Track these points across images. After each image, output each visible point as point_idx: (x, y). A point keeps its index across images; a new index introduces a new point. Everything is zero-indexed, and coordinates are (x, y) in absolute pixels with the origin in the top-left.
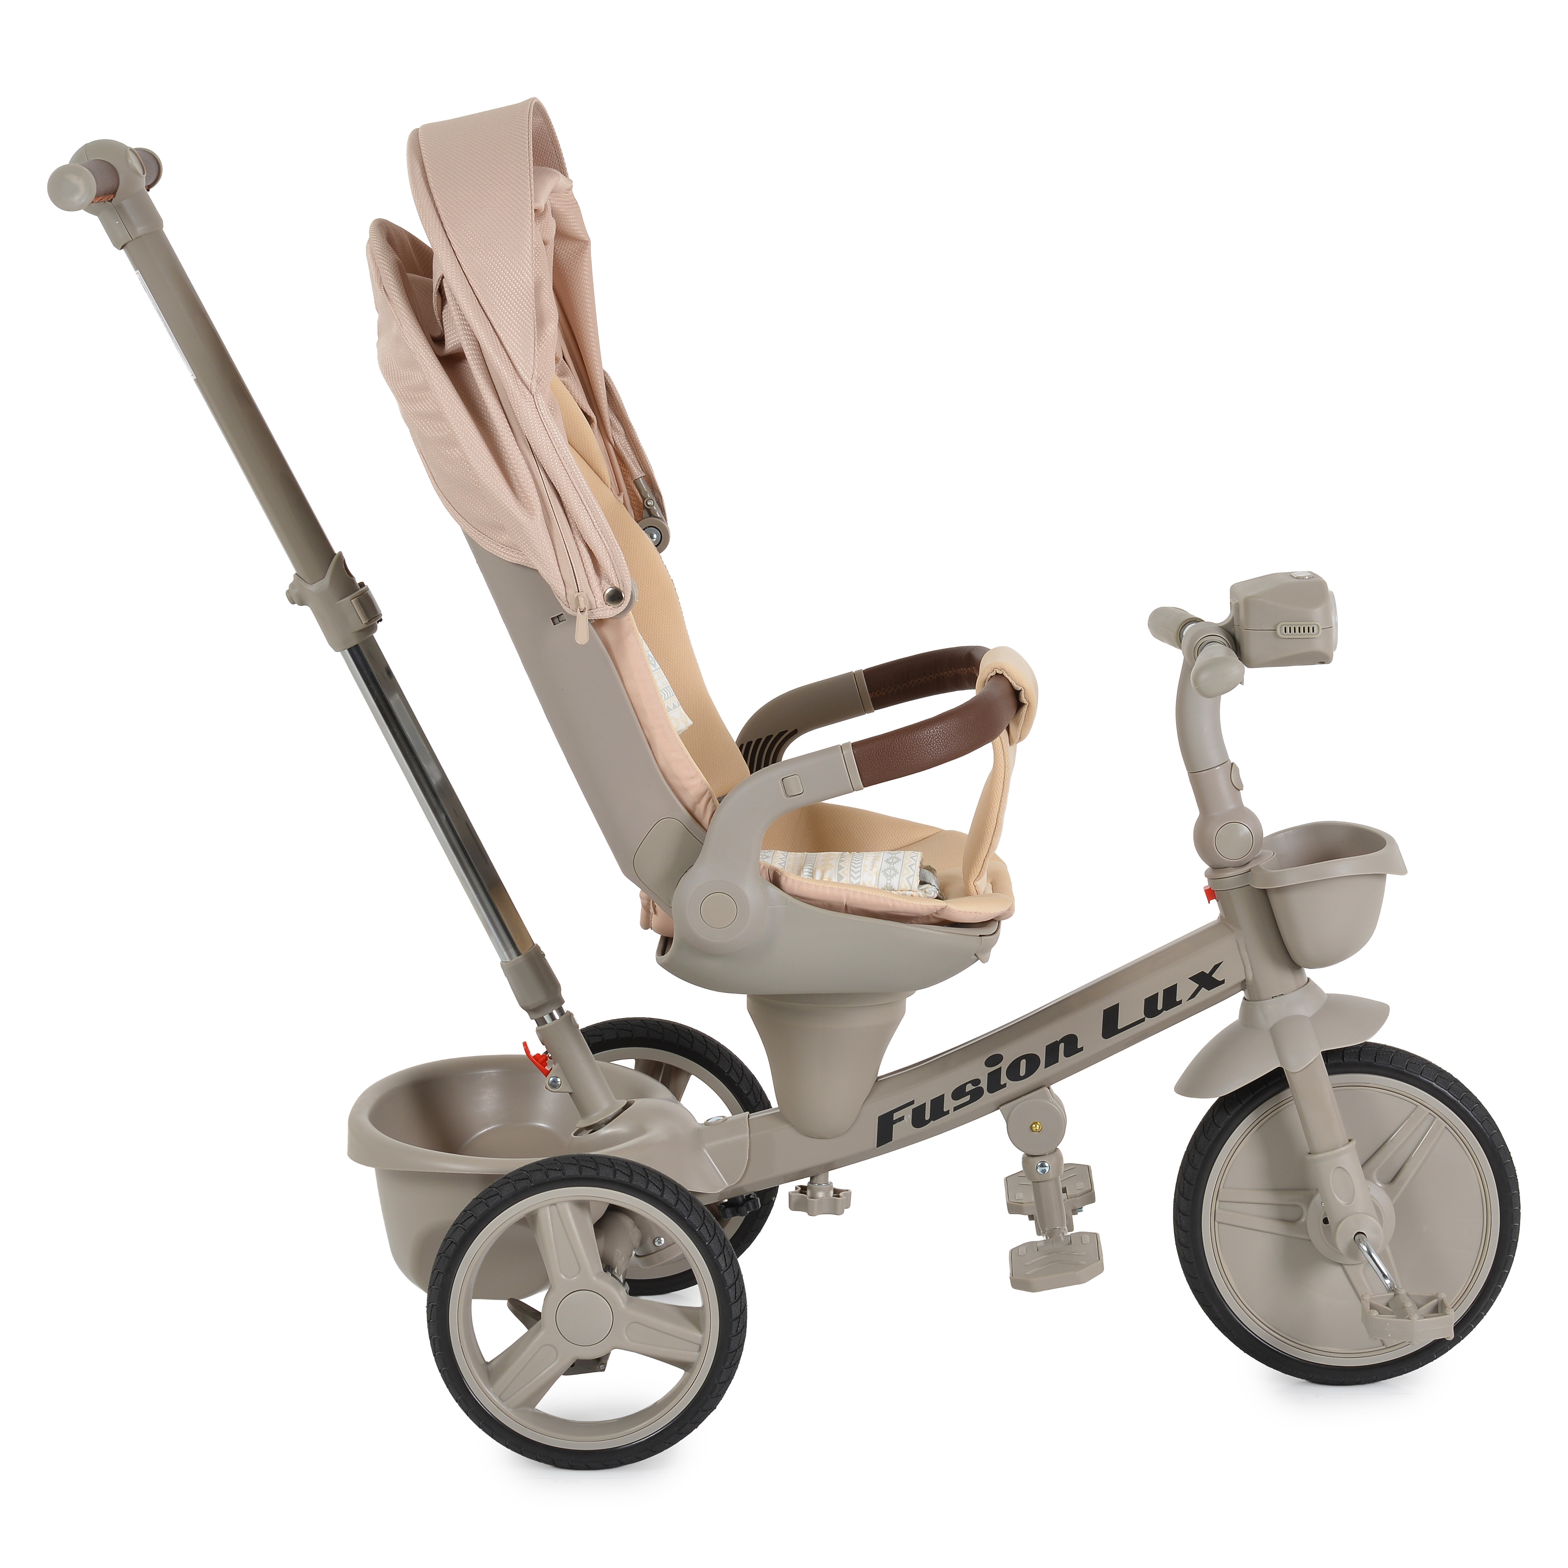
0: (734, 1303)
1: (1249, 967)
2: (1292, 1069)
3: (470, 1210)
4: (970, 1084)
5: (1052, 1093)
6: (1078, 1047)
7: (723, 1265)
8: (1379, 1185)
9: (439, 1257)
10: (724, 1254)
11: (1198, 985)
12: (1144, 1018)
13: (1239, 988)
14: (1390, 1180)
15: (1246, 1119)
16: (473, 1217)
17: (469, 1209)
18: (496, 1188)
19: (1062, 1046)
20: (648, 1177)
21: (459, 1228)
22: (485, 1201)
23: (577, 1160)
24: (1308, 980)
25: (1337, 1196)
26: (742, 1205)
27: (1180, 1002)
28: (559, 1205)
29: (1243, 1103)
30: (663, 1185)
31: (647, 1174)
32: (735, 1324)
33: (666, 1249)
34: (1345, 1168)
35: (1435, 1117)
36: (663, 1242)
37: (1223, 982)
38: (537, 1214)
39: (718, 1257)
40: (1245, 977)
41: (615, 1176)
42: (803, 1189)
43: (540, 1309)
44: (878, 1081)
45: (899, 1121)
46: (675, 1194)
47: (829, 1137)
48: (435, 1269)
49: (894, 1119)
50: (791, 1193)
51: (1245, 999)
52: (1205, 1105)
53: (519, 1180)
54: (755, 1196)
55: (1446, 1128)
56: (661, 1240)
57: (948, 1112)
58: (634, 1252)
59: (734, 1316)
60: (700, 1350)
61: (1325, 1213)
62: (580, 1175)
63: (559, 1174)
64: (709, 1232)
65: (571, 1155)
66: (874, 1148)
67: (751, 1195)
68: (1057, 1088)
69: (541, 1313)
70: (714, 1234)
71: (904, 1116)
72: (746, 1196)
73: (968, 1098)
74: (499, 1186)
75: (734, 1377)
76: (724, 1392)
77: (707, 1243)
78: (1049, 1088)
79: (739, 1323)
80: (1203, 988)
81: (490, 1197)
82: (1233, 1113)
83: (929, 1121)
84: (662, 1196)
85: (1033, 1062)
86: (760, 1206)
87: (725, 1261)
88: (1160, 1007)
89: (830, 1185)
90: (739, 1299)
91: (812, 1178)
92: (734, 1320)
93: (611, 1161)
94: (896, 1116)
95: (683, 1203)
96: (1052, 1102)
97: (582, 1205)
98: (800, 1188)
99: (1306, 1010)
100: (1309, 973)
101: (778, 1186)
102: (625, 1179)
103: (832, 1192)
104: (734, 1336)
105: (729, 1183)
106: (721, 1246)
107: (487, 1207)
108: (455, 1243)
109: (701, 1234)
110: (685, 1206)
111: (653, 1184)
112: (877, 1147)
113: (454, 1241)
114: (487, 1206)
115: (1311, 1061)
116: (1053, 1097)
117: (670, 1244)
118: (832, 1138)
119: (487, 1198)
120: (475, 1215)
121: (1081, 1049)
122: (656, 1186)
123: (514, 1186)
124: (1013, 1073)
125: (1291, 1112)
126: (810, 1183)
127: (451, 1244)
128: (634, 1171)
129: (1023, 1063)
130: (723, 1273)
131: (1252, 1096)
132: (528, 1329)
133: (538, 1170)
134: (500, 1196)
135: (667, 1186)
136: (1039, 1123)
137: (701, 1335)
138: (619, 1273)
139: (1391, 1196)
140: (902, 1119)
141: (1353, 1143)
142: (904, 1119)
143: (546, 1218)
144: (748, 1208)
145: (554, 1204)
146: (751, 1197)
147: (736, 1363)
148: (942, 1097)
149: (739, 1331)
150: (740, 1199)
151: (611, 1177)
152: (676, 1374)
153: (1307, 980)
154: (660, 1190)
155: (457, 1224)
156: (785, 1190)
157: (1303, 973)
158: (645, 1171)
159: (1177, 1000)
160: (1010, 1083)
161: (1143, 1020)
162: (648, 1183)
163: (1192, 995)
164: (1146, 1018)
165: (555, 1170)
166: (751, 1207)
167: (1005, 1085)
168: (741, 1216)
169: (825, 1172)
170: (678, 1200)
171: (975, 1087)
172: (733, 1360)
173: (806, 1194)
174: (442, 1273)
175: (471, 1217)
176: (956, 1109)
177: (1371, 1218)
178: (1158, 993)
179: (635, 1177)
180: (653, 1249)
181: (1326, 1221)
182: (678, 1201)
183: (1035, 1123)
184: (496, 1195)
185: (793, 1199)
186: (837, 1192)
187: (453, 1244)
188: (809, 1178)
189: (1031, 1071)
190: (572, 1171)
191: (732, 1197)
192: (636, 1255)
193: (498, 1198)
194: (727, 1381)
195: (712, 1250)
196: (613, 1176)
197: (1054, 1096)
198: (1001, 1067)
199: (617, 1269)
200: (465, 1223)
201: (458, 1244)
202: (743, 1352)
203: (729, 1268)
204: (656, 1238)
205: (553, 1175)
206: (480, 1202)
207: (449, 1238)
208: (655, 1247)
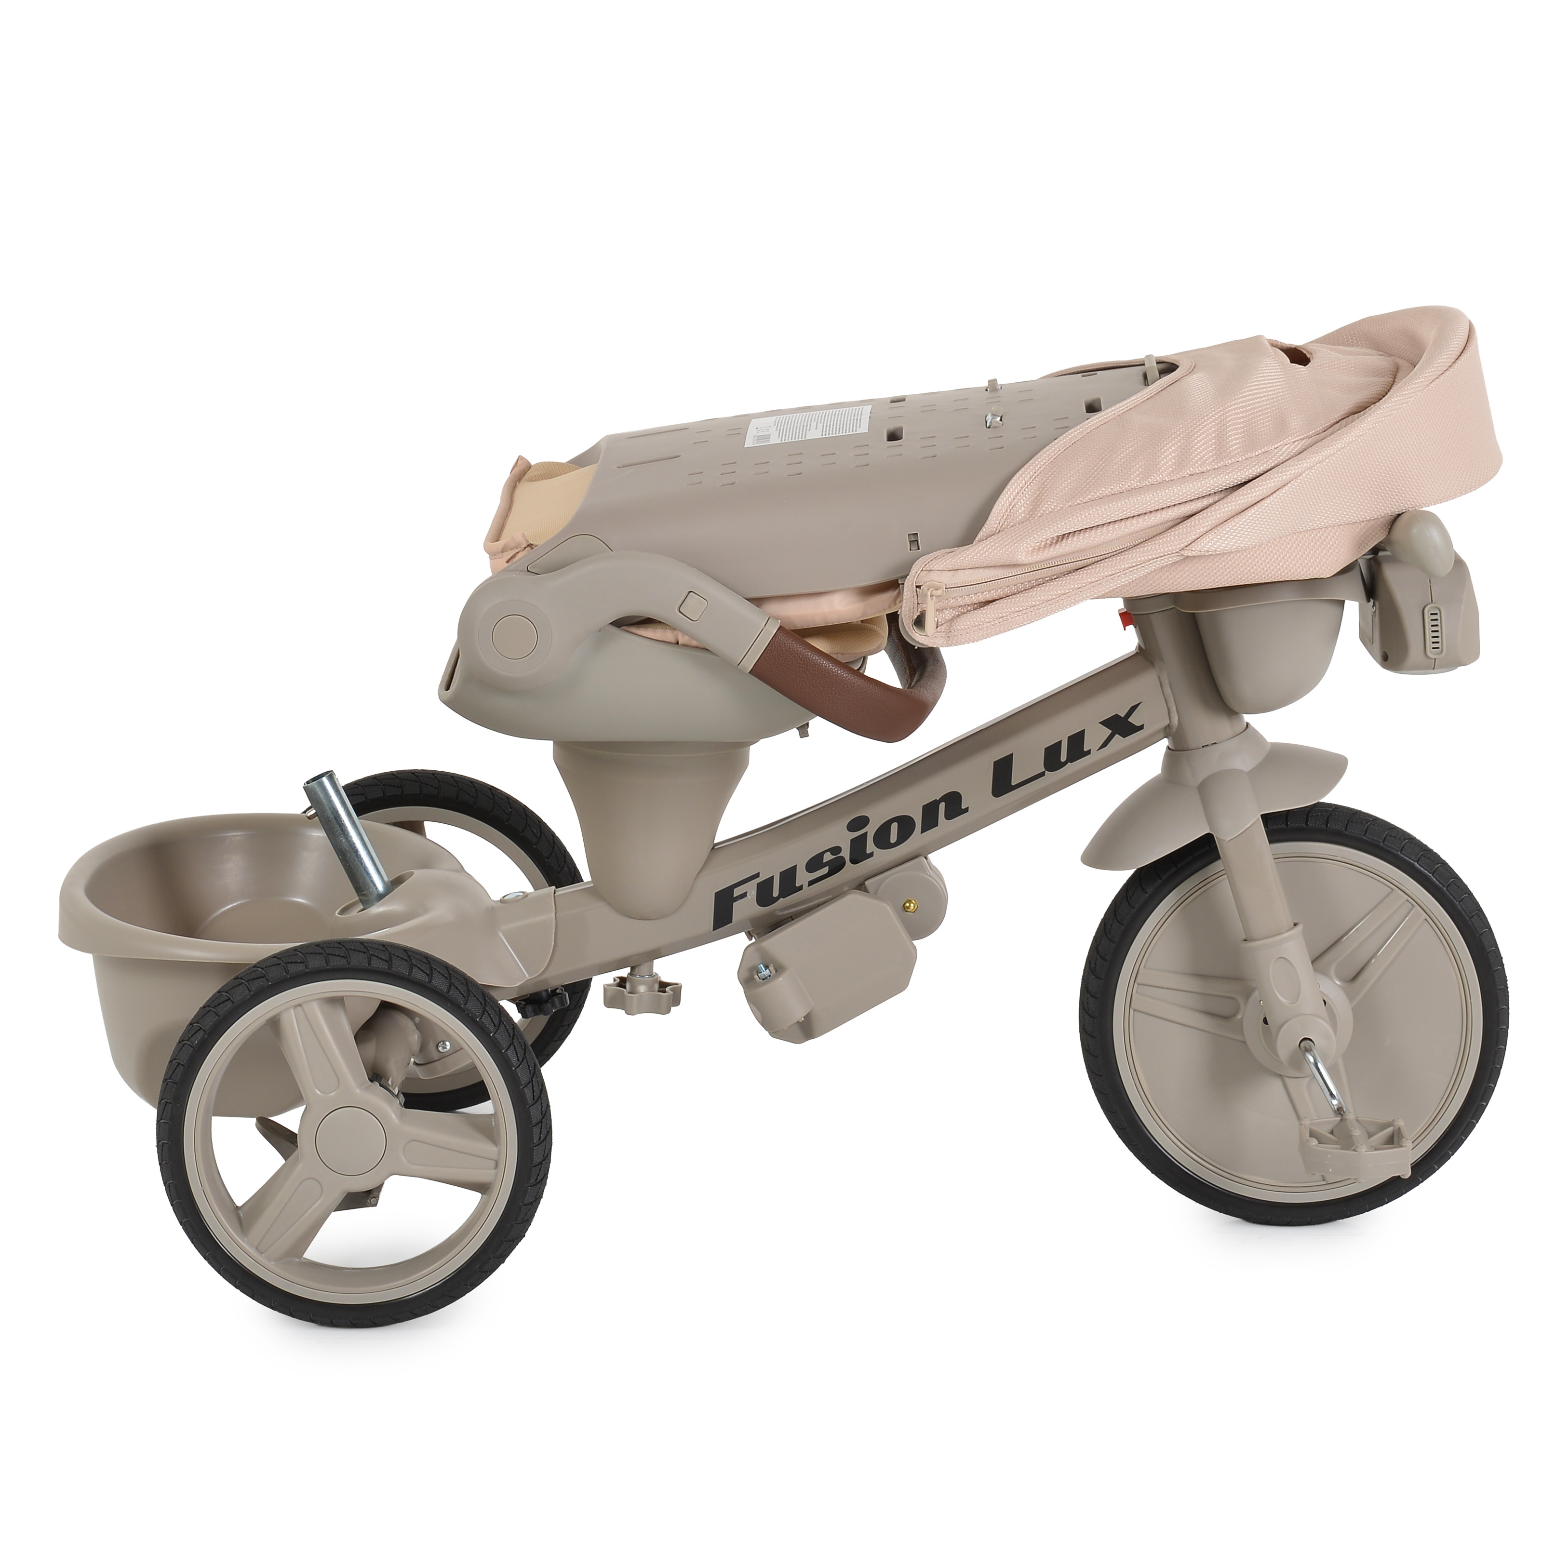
0: (533, 1105)
1: (1173, 709)
2: (1225, 837)
3: (197, 1023)
4: (829, 853)
5: (929, 864)
6: (963, 808)
7: (514, 1060)
8: (1338, 983)
9: (165, 1083)
10: (514, 1046)
11: (1111, 731)
12: (1044, 772)
13: (1162, 735)
14: (1352, 978)
15: (1169, 895)
16: (201, 1030)
17: (195, 1021)
18: (226, 992)
19: (942, 806)
20: (411, 960)
21: (186, 1045)
22: (214, 1010)
23: (322, 948)
24: (1247, 725)
25: (1279, 993)
26: (546, 1001)
27: (1089, 752)
28: (305, 1006)
29: (1163, 879)
30: (431, 968)
31: (409, 956)
32: (536, 1131)
33: (452, 1055)
34: (1289, 959)
35: (1413, 905)
36: (448, 1047)
37: (1141, 727)
38: (279, 1020)
39: (507, 1050)
40: (1168, 721)
41: (369, 963)
42: (622, 982)
43: (295, 1130)
44: (715, 848)
45: (741, 899)
46: (446, 978)
47: (654, 917)
48: (162, 1099)
49: (734, 896)
50: (606, 986)
51: (1168, 748)
52: (1118, 879)
53: (253, 979)
54: (562, 991)
55: (1426, 920)
56: (446, 1045)
57: (801, 888)
58: (412, 1060)
59: (534, 1121)
60: (496, 1167)
61: (1265, 1014)
62: (327, 965)
63: (301, 968)
64: (492, 1021)
65: (314, 943)
66: (710, 932)
67: (557, 989)
68: (938, 858)
69: (296, 1135)
70: (500, 1022)
71: (746, 893)
72: (551, 991)
73: (825, 870)
74: (229, 990)
75: (543, 1196)
76: (533, 1216)
77: (491, 1035)
78: (926, 858)
79: (541, 1129)
80: (1117, 735)
81: (219, 1004)
82: (1150, 890)
83: (778, 898)
84: (430, 982)
85: (906, 825)
86: (568, 1004)
87: (517, 1055)
88: (1063, 758)
89: (655, 977)
90: (538, 1099)
91: (633, 969)
92: (534, 1126)
93: (364, 946)
94: (737, 892)
95: (457, 988)
96: (930, 876)
97: (336, 1001)
98: (619, 980)
99: (1244, 762)
100: (1247, 718)
101: (591, 979)
102: (383, 966)
103: (657, 986)
104: (537, 1145)
105: (530, 976)
106: (510, 1037)
107: (217, 1017)
108: (182, 1065)
109: (484, 1023)
110: (460, 992)
111: (419, 968)
112: (714, 930)
113: (181, 1063)
114: (217, 1015)
115: (1247, 827)
116: (931, 869)
117: (457, 1049)
118: (658, 919)
119: (216, 1006)
120: (203, 1028)
121: (966, 810)
122: (422, 970)
123: (247, 987)
124: (882, 839)
125: (1223, 887)
126: (630, 974)
127: (177, 1066)
128: (394, 955)
129: (895, 826)
130: (516, 1069)
131: (1174, 869)
132: (286, 1158)
133: (275, 965)
134: (232, 1001)
135: (435, 969)
136: (913, 902)
137: (496, 1149)
138: (394, 1086)
139: (1350, 997)
140: (744, 895)
141: (1299, 928)
142: (746, 896)
143: (292, 1024)
144: (554, 1006)
145: (300, 1005)
146: (558, 991)
147: (543, 1178)
148: (793, 871)
149: (542, 1139)
150: (544, 994)
151: (365, 964)
152: (474, 1198)
153: (1245, 724)
154: (427, 975)
155: (183, 1041)
156: (600, 983)
157: (1242, 719)
158: (408, 954)
159: (1085, 750)
160: (878, 852)
161: (1042, 774)
162: (412, 967)
163: (1103, 744)
164: (1046, 772)
165: (296, 962)
166: (558, 1005)
167: (871, 855)
168: (545, 1015)
169: (648, 961)
170: (451, 984)
171: (835, 857)
172: (538, 1175)
173: (625, 988)
174: (170, 1103)
175: (199, 1030)
176: (811, 883)
177: (1321, 1021)
178: (1061, 741)
179: (396, 961)
180: (436, 1056)
181: (1265, 1021)
182: (450, 986)
183: (910, 902)
184: (227, 1000)
185: (609, 994)
186: (663, 986)
187: (180, 1066)
188: (630, 968)
189: (904, 836)
190: (316, 962)
191: (535, 991)
192: (415, 1064)
193: (229, 1004)
194: (535, 1201)
195: (498, 1042)
196: (368, 964)
197: (932, 867)
198: (867, 832)
199: (392, 1081)
200: (193, 1039)
201: (186, 1066)
202: (551, 1164)
203: (522, 1062)
204: (440, 1042)
205: (294, 969)
206: (209, 1011)
207: (175, 1059)
208: (439, 1053)
